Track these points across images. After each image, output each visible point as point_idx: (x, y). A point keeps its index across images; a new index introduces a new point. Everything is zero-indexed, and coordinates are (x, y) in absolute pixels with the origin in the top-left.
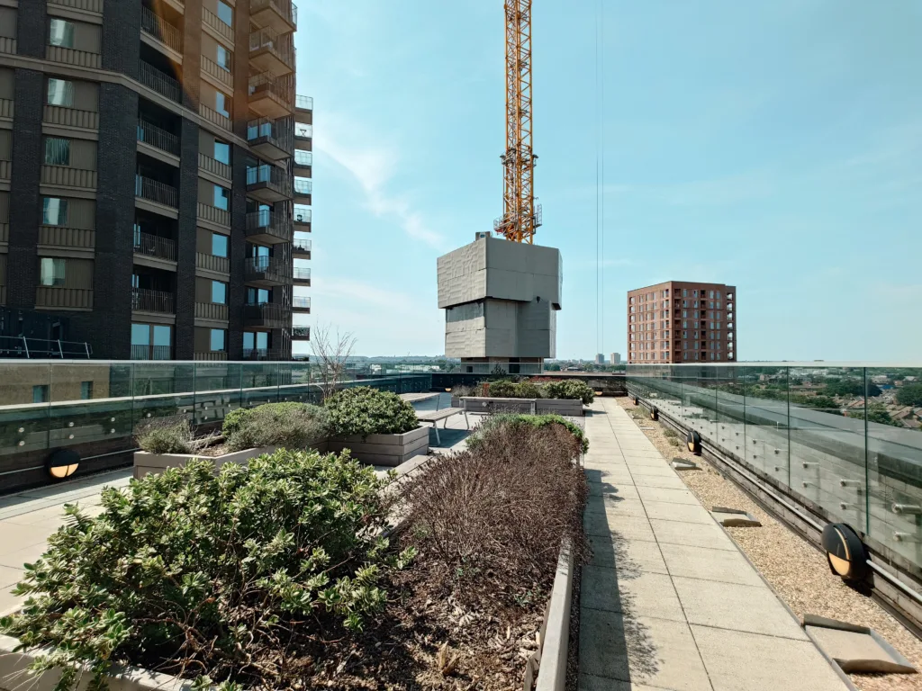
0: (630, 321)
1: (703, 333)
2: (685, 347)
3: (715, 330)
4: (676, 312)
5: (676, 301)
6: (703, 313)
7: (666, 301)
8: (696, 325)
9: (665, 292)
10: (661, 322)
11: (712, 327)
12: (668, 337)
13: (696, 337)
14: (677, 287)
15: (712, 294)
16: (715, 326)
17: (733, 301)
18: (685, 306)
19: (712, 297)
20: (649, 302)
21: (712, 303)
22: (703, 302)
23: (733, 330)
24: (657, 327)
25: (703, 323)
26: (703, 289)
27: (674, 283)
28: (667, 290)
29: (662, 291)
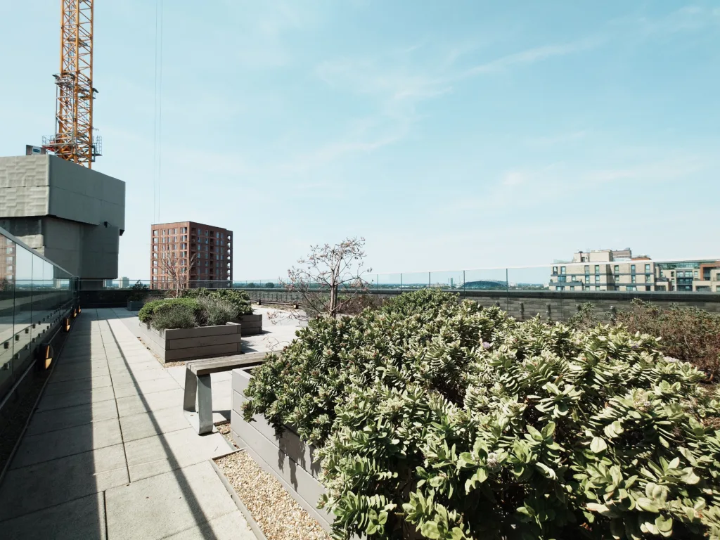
1: (211, 263)
3: (219, 260)
4: (193, 245)
5: (192, 237)
6: (212, 248)
7: (184, 236)
8: (207, 256)
9: (184, 229)
10: (181, 252)
11: (217, 259)
13: (207, 265)
14: (194, 227)
15: (218, 234)
16: (220, 257)
17: (231, 241)
18: (199, 241)
19: (218, 237)
20: (171, 235)
21: (217, 241)
22: (212, 240)
23: (231, 261)
24: (177, 255)
25: (212, 255)
26: (212, 230)
27: (191, 223)
28: (186, 228)
29: (181, 228)
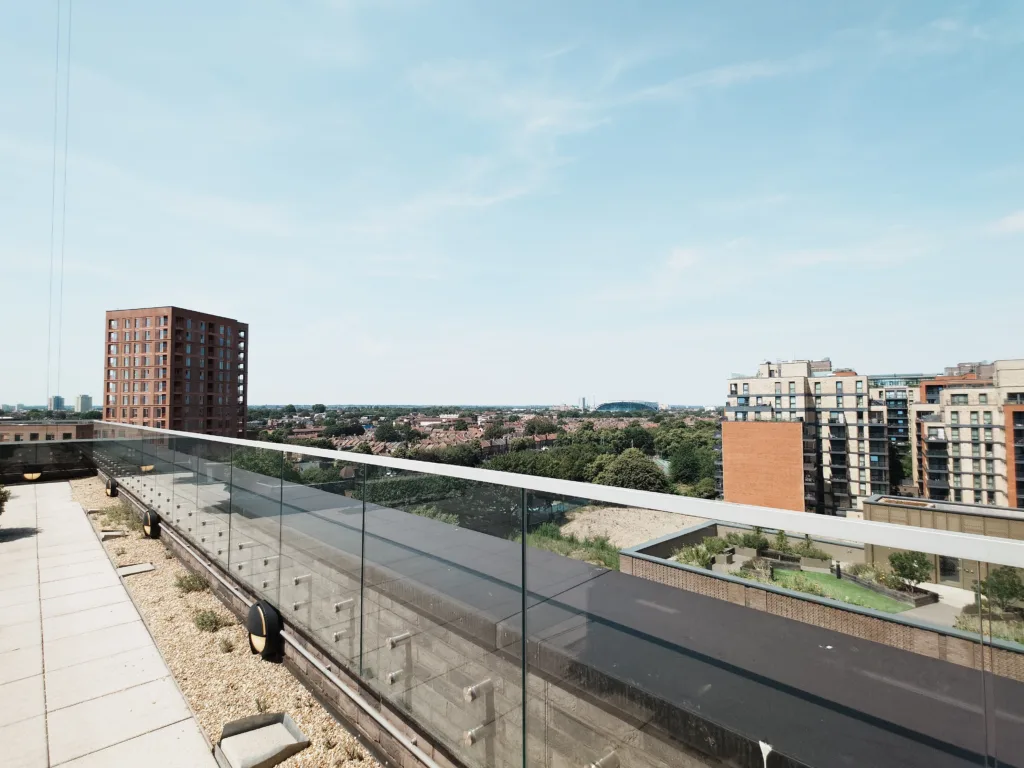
0: (109, 352)
1: (210, 374)
2: (187, 390)
3: (224, 370)
4: (177, 345)
5: (176, 333)
6: (211, 350)
7: (165, 331)
8: (202, 363)
9: (162, 319)
10: (156, 356)
11: (221, 367)
12: (164, 376)
13: (202, 377)
14: (180, 316)
15: (222, 329)
16: (225, 365)
17: (245, 340)
18: (189, 339)
19: (222, 332)
20: (139, 328)
21: (222, 340)
22: (211, 338)
23: (245, 372)
24: (150, 362)
25: (211, 362)
26: (212, 322)
27: (175, 310)
28: (166, 317)
29: (158, 318)
